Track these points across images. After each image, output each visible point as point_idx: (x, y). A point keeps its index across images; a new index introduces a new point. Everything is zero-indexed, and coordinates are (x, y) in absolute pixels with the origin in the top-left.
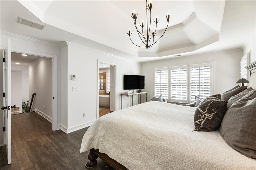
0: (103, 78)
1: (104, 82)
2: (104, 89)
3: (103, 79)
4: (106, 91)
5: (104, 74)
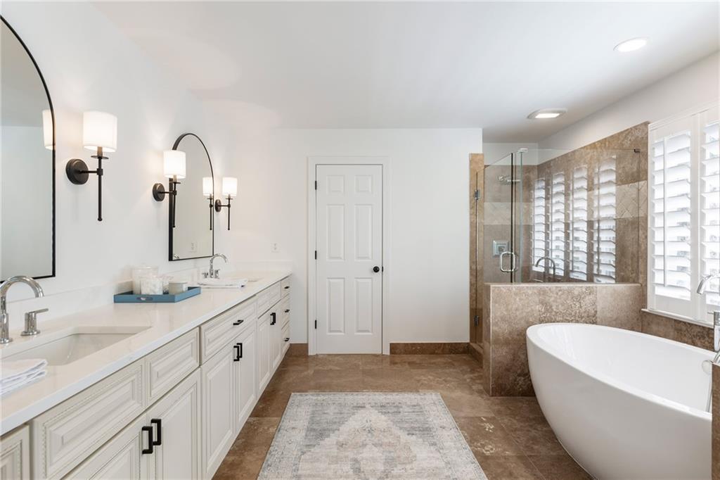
0: (613, 177)
1: (627, 215)
2: (620, 279)
3: (613, 189)
4: (642, 297)
5: (630, 140)
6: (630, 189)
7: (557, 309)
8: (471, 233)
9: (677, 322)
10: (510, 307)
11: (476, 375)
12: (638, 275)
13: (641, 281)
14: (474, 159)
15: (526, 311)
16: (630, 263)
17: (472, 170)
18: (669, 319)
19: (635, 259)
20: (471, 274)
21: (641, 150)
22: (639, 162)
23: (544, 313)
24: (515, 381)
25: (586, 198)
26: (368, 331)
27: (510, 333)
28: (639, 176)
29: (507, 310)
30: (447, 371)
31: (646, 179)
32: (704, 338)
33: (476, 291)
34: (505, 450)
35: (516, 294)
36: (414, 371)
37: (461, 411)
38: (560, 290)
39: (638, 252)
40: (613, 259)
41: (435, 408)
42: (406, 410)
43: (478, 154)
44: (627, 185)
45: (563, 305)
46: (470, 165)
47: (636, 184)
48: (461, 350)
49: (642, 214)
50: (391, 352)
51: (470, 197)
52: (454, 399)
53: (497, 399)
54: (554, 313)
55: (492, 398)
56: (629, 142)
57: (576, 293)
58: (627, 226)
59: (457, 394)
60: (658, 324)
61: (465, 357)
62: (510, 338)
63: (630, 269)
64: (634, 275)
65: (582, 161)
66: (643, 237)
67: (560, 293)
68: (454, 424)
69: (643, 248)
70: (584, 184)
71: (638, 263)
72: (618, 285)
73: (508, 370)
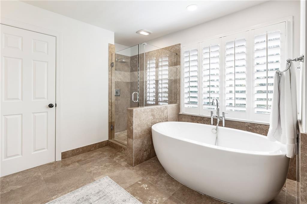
0: (167, 63)
1: (173, 78)
2: (170, 102)
3: (167, 68)
4: (179, 109)
5: (173, 50)
6: (174, 68)
7: (157, 117)
8: (109, 84)
9: (192, 116)
10: (141, 119)
11: (119, 157)
12: (177, 100)
13: (178, 103)
14: (110, 46)
15: (147, 120)
16: (173, 96)
17: (110, 52)
18: (189, 116)
19: (176, 95)
20: (109, 105)
21: (178, 54)
22: (177, 59)
23: (153, 120)
24: (143, 155)
25: (155, 71)
26: (44, 149)
27: (141, 132)
28: (177, 63)
29: (140, 121)
30: (103, 159)
31: (180, 65)
32: (201, 121)
33: (112, 113)
34: (162, 198)
35: (143, 112)
36: (84, 166)
37: (126, 183)
38: (158, 109)
39: (177, 92)
40: (167, 95)
41: (111, 188)
42: (95, 200)
43: (112, 45)
44: (172, 67)
45: (159, 115)
46: (109, 49)
47: (176, 66)
48: (104, 145)
49: (178, 78)
50: (62, 158)
51: (109, 65)
52: (117, 177)
53: (137, 167)
54: (156, 119)
55: (135, 167)
56: (173, 51)
57: (162, 109)
58: (172, 82)
59: (117, 172)
60: (185, 118)
61: (107, 148)
62: (141, 134)
63: (174, 98)
64: (175, 100)
65: (153, 56)
66: (179, 86)
67: (158, 110)
68: (129, 195)
69: (179, 90)
70: (154, 65)
71: (177, 95)
72: (170, 105)
73: (140, 151)
